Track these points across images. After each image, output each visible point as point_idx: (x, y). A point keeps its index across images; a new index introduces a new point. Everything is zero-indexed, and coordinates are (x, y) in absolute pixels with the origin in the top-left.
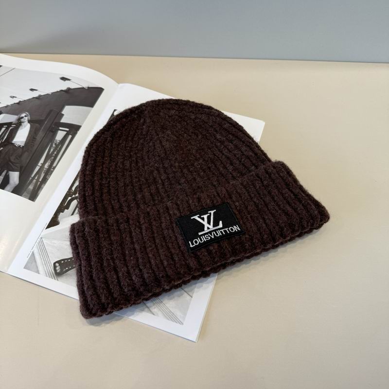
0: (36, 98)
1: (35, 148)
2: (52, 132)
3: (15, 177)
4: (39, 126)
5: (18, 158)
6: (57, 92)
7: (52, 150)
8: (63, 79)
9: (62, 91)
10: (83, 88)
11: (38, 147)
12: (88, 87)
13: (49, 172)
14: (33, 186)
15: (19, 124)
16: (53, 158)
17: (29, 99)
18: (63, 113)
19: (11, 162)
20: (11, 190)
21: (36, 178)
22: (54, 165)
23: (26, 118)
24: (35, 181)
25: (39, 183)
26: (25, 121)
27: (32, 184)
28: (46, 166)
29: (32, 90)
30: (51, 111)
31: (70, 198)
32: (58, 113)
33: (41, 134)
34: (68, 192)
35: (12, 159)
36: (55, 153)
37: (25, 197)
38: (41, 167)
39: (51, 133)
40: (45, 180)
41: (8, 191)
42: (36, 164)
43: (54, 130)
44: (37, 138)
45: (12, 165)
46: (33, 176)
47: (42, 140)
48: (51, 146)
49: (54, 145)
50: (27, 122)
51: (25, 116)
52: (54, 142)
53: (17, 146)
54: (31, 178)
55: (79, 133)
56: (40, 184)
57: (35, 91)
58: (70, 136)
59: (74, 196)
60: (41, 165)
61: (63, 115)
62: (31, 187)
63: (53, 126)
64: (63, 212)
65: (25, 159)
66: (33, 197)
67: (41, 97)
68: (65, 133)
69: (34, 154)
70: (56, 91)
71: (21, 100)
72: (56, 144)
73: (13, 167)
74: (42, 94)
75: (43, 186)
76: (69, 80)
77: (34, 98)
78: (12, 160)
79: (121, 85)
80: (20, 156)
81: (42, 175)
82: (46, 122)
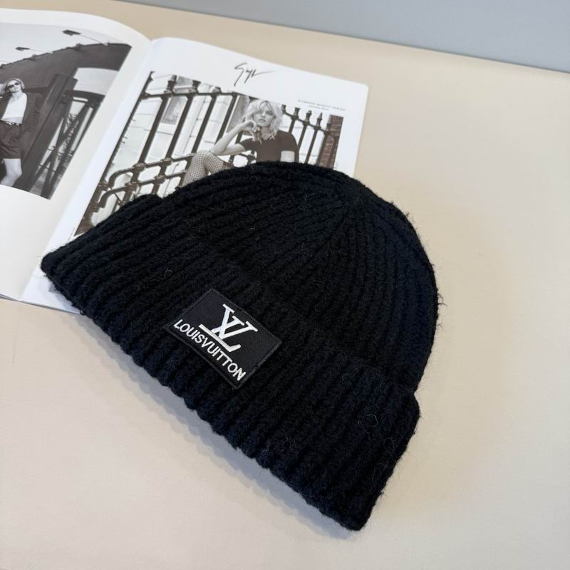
0: (29, 59)
1: (40, 126)
2: (63, 103)
3: (14, 166)
4: (41, 96)
5: (16, 140)
6: (62, 50)
7: (66, 128)
8: (68, 32)
9: (69, 48)
10: (101, 44)
11: (44, 125)
12: (109, 44)
13: (66, 158)
14: (45, 178)
15: (8, 95)
16: (69, 139)
17: (18, 61)
18: (76, 77)
19: (5, 146)
20: (12, 184)
21: (48, 166)
22: (73, 149)
23: (19, 86)
24: (46, 170)
25: (53, 174)
26: (17, 90)
27: (43, 174)
28: (61, 150)
29: (19, 49)
30: (57, 75)
31: (104, 192)
32: (68, 79)
33: (46, 107)
34: (99, 184)
35: (6, 141)
36: (72, 132)
37: (35, 192)
38: (53, 151)
39: (62, 106)
40: (61, 170)
41: (8, 185)
42: (46, 148)
43: (65, 101)
44: (40, 112)
45: (7, 150)
46: (42, 163)
47: (49, 115)
48: (65, 122)
49: (68, 122)
50: (21, 91)
51: (16, 84)
52: (67, 117)
53: (10, 124)
54: (40, 167)
55: (103, 105)
56: (55, 174)
57: (25, 51)
58: (91, 110)
59: (109, 189)
60: (53, 149)
61: (76, 80)
62: (42, 179)
63: (64, 96)
64: (97, 211)
65: (27, 141)
66: (47, 192)
67: (37, 58)
68: (83, 104)
69: (39, 134)
70: (59, 48)
71: (6, 63)
72: (71, 120)
73: (10, 152)
74: (38, 54)
75: (59, 177)
76: (78, 34)
77: (25, 59)
78: (6, 144)
79: (155, 41)
80: (18, 138)
81: (57, 163)
82: (51, 91)
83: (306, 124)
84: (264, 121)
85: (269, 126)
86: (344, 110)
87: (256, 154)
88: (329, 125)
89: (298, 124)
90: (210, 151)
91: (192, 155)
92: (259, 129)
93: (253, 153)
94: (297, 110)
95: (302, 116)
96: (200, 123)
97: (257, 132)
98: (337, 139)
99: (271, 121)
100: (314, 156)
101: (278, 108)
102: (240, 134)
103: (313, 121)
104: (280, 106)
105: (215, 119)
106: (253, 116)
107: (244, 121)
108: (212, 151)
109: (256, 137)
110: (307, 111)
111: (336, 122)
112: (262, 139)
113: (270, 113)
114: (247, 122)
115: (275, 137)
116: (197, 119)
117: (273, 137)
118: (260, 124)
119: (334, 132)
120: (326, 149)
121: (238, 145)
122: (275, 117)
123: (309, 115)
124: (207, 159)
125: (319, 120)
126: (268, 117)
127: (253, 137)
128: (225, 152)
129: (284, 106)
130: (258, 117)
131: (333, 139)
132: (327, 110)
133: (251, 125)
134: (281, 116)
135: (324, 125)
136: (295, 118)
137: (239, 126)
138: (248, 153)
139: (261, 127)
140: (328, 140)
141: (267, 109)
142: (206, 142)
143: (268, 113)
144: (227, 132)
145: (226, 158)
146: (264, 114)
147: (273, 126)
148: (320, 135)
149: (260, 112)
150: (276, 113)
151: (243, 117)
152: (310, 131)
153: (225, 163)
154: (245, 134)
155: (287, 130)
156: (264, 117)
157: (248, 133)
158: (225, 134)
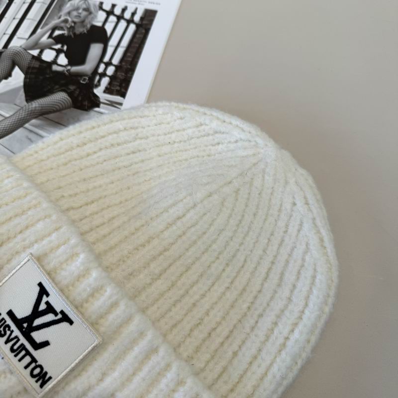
83: (120, 18)
84: (80, 17)
85: (83, 22)
86: (159, 4)
87: (65, 48)
88: (142, 19)
89: (113, 19)
90: (21, 47)
91: (3, 50)
92: (73, 25)
93: (62, 46)
94: (114, 6)
95: (117, 11)
96: (16, 22)
97: (71, 27)
98: (147, 31)
99: (86, 17)
100: (122, 47)
101: (95, 5)
102: (53, 30)
103: (127, 15)
104: (98, 3)
105: (32, 18)
106: (69, 13)
107: (60, 18)
108: (23, 47)
109: (69, 31)
110: (123, 6)
111: (149, 16)
112: (74, 34)
113: (87, 10)
114: (62, 18)
115: (88, 31)
116: (14, 19)
117: (85, 31)
118: (75, 20)
119: (146, 24)
120: (135, 40)
121: (51, 40)
122: (90, 13)
123: (124, 10)
124: (16, 54)
125: (133, 14)
126: (84, 13)
127: (65, 32)
128: (36, 47)
129: (101, 3)
130: (75, 13)
131: (144, 31)
132: (142, 4)
133: (66, 21)
134: (97, 12)
135: (137, 18)
136: (110, 13)
137: (55, 22)
138: (58, 46)
139: (75, 23)
140: (139, 32)
141: (84, 6)
142: (19, 38)
143: (85, 10)
144: (42, 28)
145: (35, 53)
146: (80, 11)
147: (87, 21)
148: (132, 27)
149: (77, 9)
150: (92, 9)
151: (59, 15)
152: (123, 24)
153: (33, 57)
154: (59, 30)
155: (100, 24)
156: (80, 13)
157: (61, 28)
158: (39, 30)
